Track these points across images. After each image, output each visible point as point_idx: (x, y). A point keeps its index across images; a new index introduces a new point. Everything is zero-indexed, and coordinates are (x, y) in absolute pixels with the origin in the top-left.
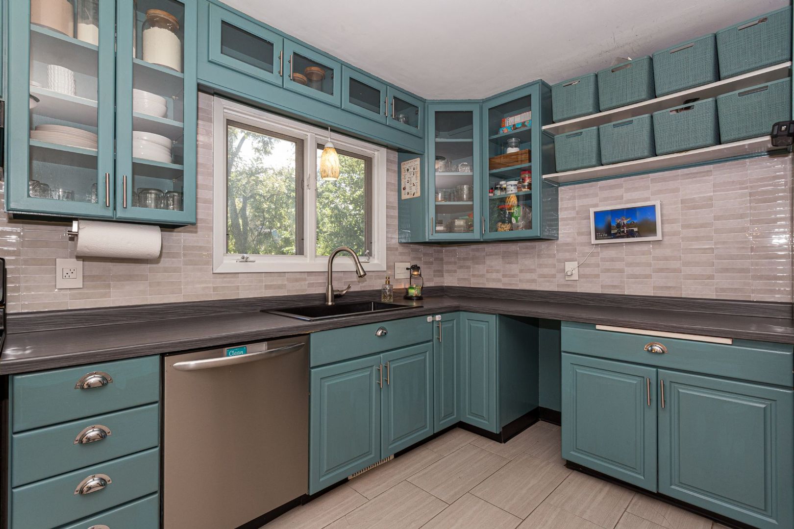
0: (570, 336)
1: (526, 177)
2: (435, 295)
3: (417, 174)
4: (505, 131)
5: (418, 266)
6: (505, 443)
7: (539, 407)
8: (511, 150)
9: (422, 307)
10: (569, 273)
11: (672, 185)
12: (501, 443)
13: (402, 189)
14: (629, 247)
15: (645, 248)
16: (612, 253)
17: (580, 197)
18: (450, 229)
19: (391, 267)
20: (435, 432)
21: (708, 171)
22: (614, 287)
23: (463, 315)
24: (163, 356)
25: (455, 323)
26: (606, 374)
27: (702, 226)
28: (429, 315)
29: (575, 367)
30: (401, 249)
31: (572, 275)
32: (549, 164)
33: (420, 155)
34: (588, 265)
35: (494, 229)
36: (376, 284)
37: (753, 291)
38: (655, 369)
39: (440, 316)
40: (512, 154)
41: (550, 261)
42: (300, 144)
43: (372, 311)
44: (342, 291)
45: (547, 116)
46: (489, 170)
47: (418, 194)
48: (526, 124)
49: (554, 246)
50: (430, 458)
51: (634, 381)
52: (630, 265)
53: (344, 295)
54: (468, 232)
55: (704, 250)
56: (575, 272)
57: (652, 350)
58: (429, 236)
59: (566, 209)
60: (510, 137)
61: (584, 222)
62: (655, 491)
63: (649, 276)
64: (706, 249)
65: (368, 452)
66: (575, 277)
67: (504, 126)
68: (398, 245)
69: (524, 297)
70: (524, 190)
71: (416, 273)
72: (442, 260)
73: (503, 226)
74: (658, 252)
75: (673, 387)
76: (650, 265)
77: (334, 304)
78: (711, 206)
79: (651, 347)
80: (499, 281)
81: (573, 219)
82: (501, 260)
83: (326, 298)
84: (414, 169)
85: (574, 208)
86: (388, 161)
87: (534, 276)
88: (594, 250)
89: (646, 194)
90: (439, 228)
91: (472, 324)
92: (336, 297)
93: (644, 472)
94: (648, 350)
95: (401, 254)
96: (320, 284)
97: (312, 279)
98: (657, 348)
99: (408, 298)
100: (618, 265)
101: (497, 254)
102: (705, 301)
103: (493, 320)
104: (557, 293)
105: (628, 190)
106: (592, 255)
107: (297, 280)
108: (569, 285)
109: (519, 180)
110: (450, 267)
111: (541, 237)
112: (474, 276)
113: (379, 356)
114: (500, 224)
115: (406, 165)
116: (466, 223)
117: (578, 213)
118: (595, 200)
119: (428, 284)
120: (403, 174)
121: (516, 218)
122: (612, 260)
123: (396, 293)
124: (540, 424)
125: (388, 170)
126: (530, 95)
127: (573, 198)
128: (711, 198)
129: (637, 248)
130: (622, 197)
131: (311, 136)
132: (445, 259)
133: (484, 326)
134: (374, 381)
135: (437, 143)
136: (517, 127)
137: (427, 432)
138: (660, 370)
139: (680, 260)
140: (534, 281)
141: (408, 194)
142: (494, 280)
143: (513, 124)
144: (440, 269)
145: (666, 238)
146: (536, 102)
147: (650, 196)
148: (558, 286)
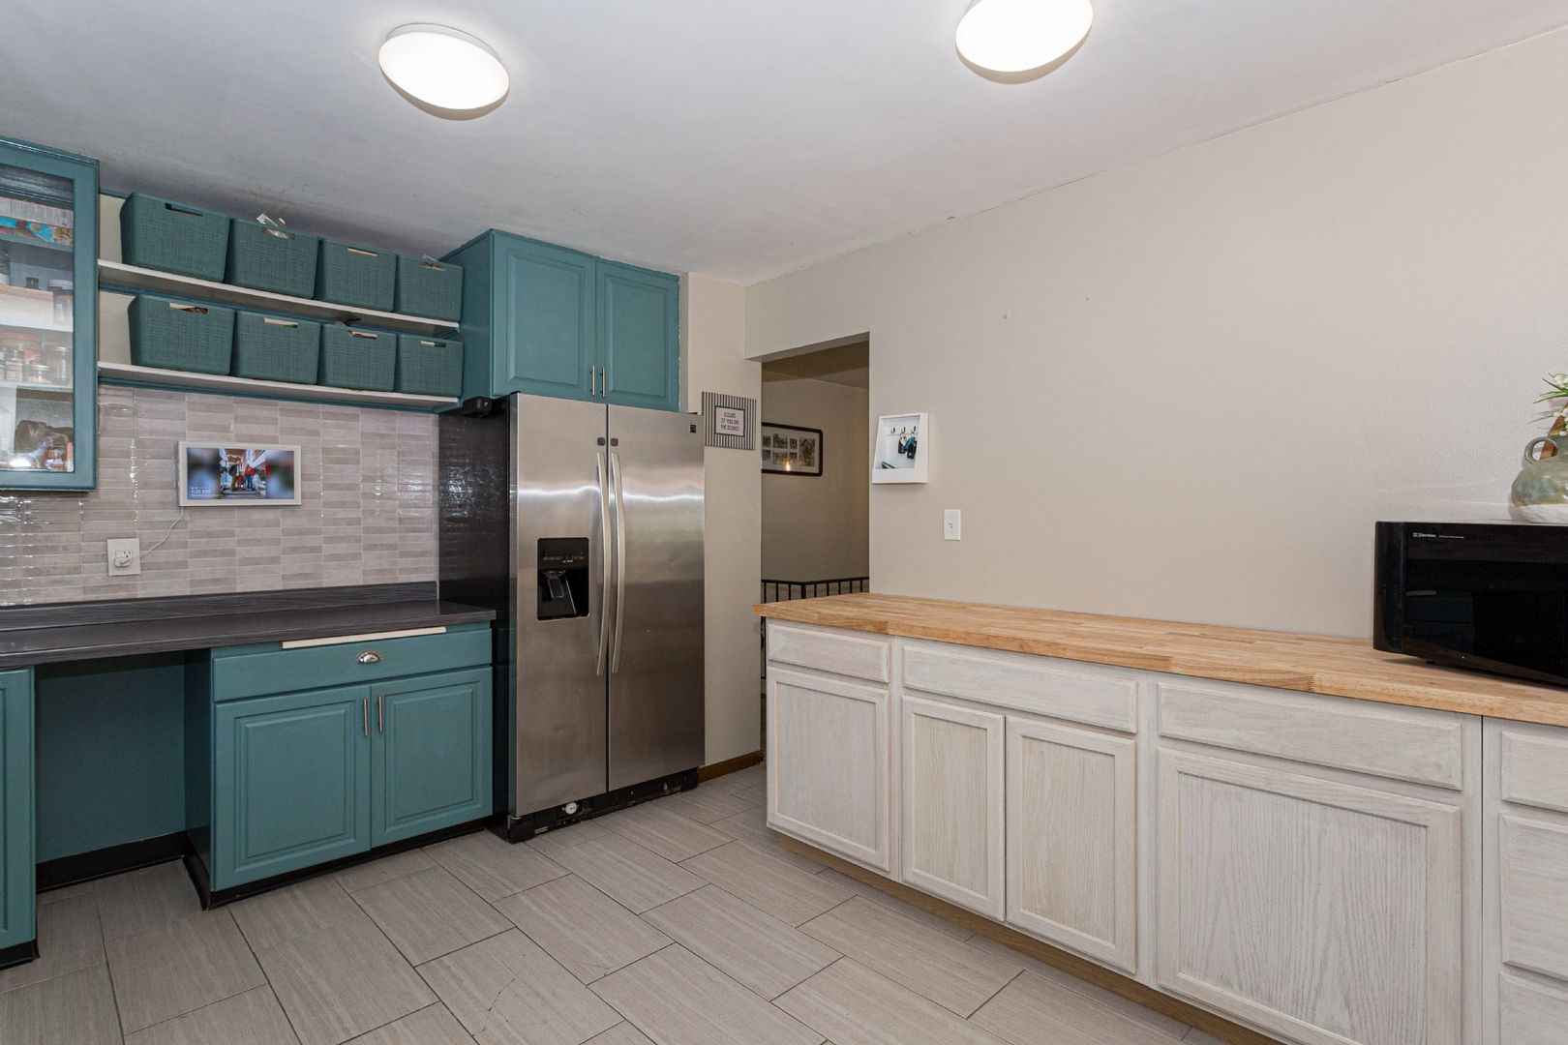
10: (119, 562)
11: (310, 422)
12: (32, 960)
14: (245, 512)
15: (271, 515)
16: (213, 522)
17: (145, 414)
21: (353, 415)
22: (217, 581)
26: (301, 715)
27: (348, 488)
31: (125, 564)
34: (163, 546)
37: (401, 571)
38: (368, 686)
51: (342, 710)
52: (245, 542)
55: (350, 522)
56: (135, 559)
63: (275, 560)
64: (353, 519)
66: (135, 569)
74: (290, 522)
75: (388, 702)
76: (277, 542)
78: (358, 462)
85: (130, 433)
89: (272, 430)
100: (222, 543)
102: (354, 590)
105: (238, 419)
108: (117, 586)
117: (139, 444)
122: (213, 535)
128: (357, 452)
129: (256, 515)
130: (225, 429)
139: (321, 534)
147: (279, 435)
148: (85, 592)
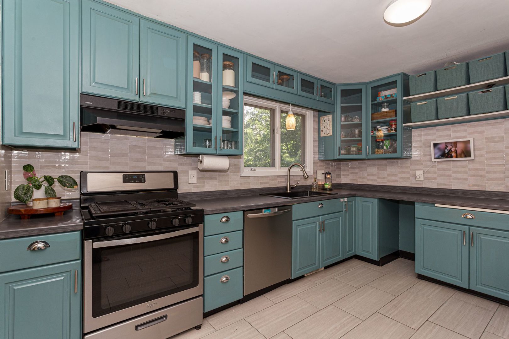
0: (420, 210)
1: (392, 124)
2: (337, 188)
3: (330, 123)
4: (380, 99)
5: (330, 172)
6: (382, 266)
7: (399, 250)
8: (384, 110)
9: (337, 194)
10: (418, 177)
11: (480, 129)
12: (380, 266)
13: (321, 131)
14: (455, 163)
15: (464, 163)
16: (444, 166)
17: (425, 135)
18: (349, 152)
19: (315, 173)
20: (344, 259)
22: (445, 184)
23: (358, 199)
24: (244, 211)
25: (353, 203)
27: (498, 152)
28: (341, 198)
29: (423, 225)
30: (320, 163)
31: (420, 177)
32: (407, 118)
33: (332, 113)
34: (429, 173)
35: (373, 153)
36: (309, 182)
38: (468, 227)
39: (346, 199)
40: (384, 112)
41: (406, 170)
42: (273, 111)
43: (309, 196)
44: (294, 185)
45: (406, 92)
46: (371, 120)
47: (331, 134)
48: (393, 95)
49: (409, 162)
50: (343, 270)
51: (457, 233)
52: (455, 172)
53: (295, 188)
54: (358, 154)
55: (499, 165)
56: (422, 176)
57: (466, 217)
58: (337, 157)
59: (416, 141)
60: (383, 102)
61: (428, 149)
62: (467, 288)
63: (466, 179)
64: (501, 164)
65: (315, 263)
66: (422, 179)
67: (380, 96)
68: (318, 162)
69: (390, 190)
70: (392, 132)
71: (329, 176)
72: (340, 168)
73: (378, 151)
74: (471, 166)
75: (478, 236)
76: (467, 173)
77: (291, 192)
78: (503, 141)
79: (466, 215)
80: (375, 180)
81: (421, 147)
82: (376, 169)
83: (286, 188)
84: (328, 121)
85: (421, 141)
86: (314, 116)
87: (397, 178)
88: (433, 164)
89: (465, 134)
90: (343, 152)
91: (363, 204)
92: (292, 188)
93: (461, 279)
94: (464, 217)
95: (320, 166)
96: (283, 182)
97: (279, 180)
98: (469, 216)
99: (326, 189)
100: (448, 173)
101: (374, 165)
102: (500, 193)
103: (376, 201)
104: (411, 188)
105: (454, 132)
106: (432, 167)
107: (273, 180)
108: (418, 183)
109: (389, 126)
110: (345, 173)
111: (402, 157)
112: (360, 178)
113: (319, 217)
114: (377, 150)
115: (322, 119)
116: (357, 149)
117: (423, 144)
118: (434, 137)
119: (334, 182)
120: (321, 123)
121: (387, 147)
122: (444, 170)
123: (319, 187)
124: (400, 259)
125: (314, 121)
126: (396, 81)
127: (421, 135)
128: (503, 137)
129: (459, 164)
130: (450, 135)
131: (279, 107)
132: (342, 168)
133: (370, 205)
134: (317, 230)
135: (341, 107)
136: (387, 96)
137: (340, 258)
138: (471, 227)
139: (485, 170)
140: (397, 181)
141: (325, 133)
142: (372, 180)
143: (385, 95)
144: (339, 174)
145: (476, 158)
146: (400, 84)
147: (467, 135)
148: (411, 183)
